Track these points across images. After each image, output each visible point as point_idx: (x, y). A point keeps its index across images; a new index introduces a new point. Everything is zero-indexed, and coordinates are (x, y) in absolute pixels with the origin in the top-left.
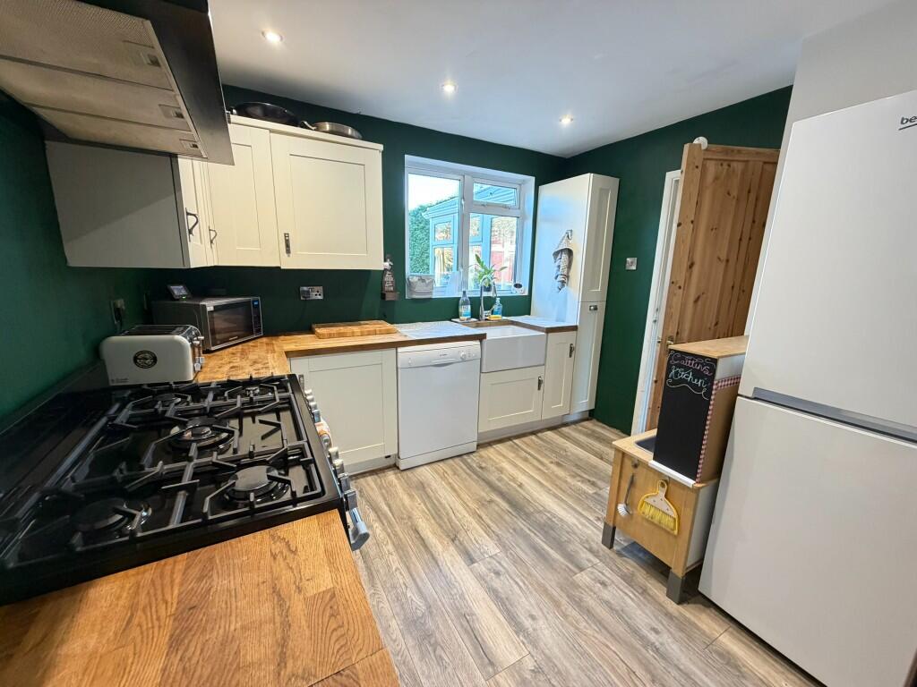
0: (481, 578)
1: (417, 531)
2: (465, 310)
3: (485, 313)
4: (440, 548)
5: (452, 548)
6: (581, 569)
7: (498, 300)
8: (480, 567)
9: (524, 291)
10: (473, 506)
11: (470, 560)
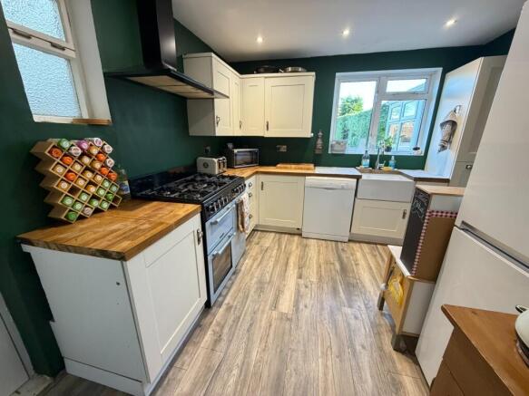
0: (298, 285)
1: (288, 259)
2: (366, 162)
3: (378, 165)
4: (291, 268)
5: (296, 271)
6: (350, 306)
7: (393, 158)
8: (302, 282)
9: (421, 152)
10: (322, 261)
11: (300, 277)
